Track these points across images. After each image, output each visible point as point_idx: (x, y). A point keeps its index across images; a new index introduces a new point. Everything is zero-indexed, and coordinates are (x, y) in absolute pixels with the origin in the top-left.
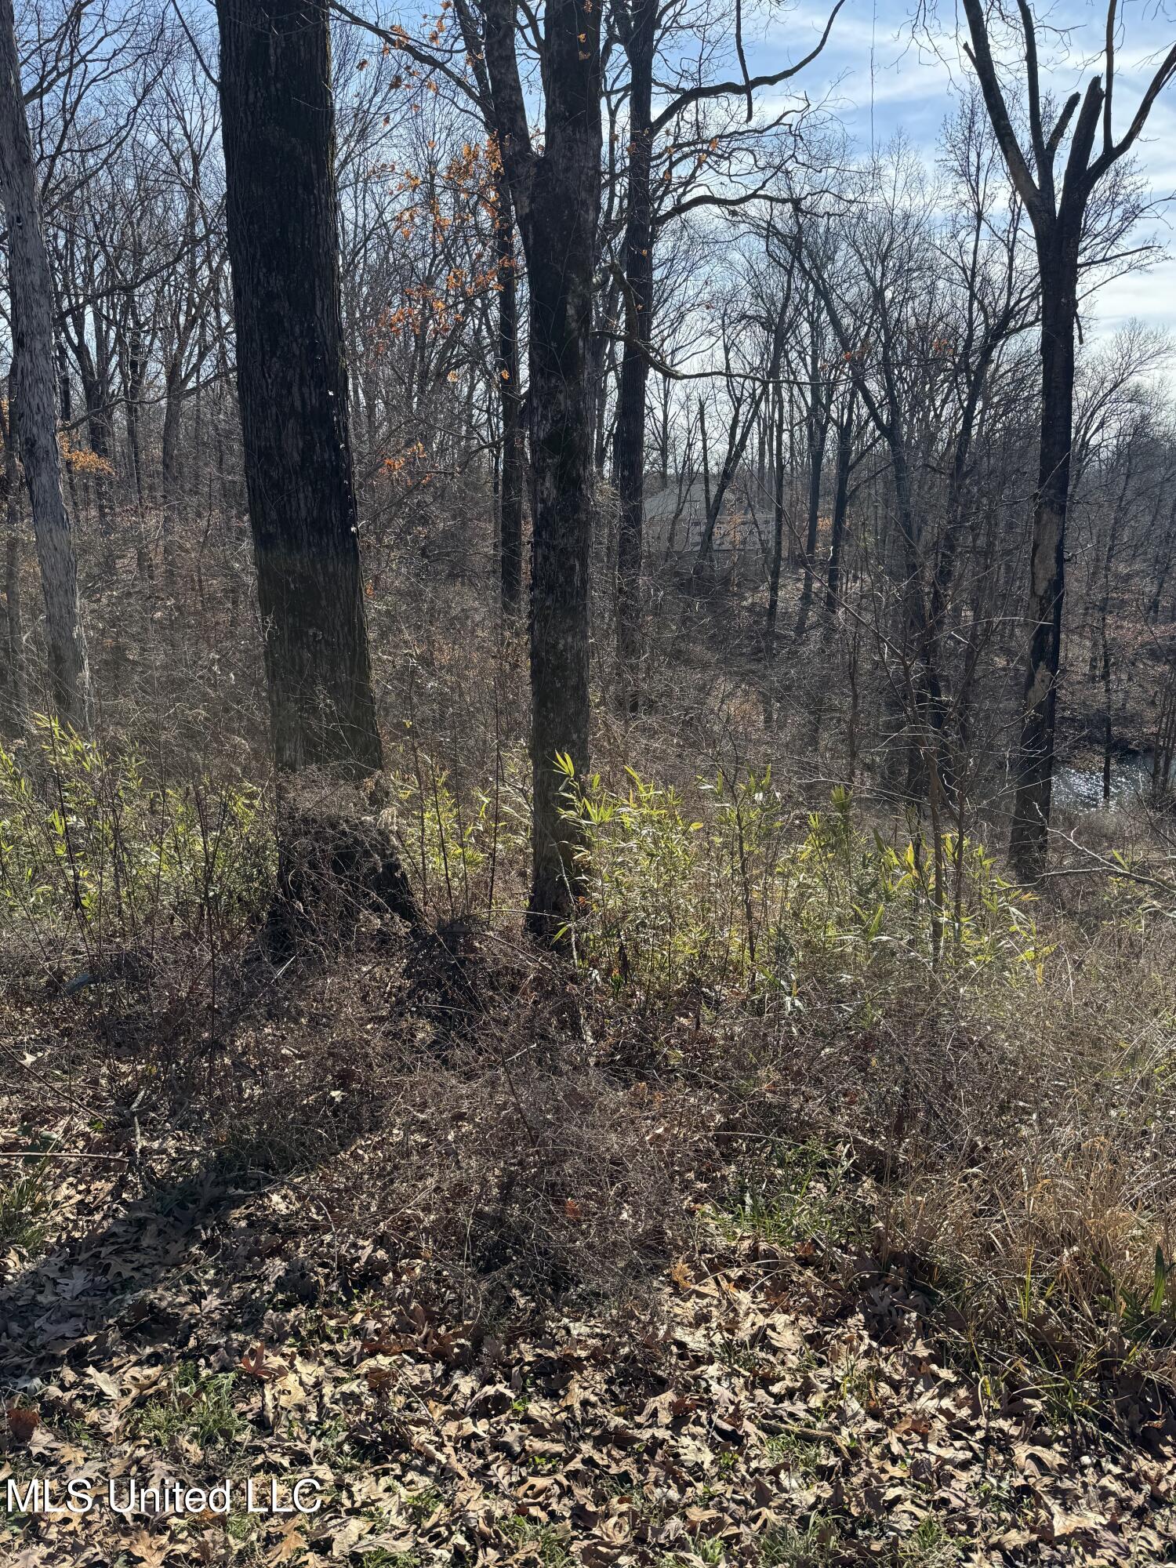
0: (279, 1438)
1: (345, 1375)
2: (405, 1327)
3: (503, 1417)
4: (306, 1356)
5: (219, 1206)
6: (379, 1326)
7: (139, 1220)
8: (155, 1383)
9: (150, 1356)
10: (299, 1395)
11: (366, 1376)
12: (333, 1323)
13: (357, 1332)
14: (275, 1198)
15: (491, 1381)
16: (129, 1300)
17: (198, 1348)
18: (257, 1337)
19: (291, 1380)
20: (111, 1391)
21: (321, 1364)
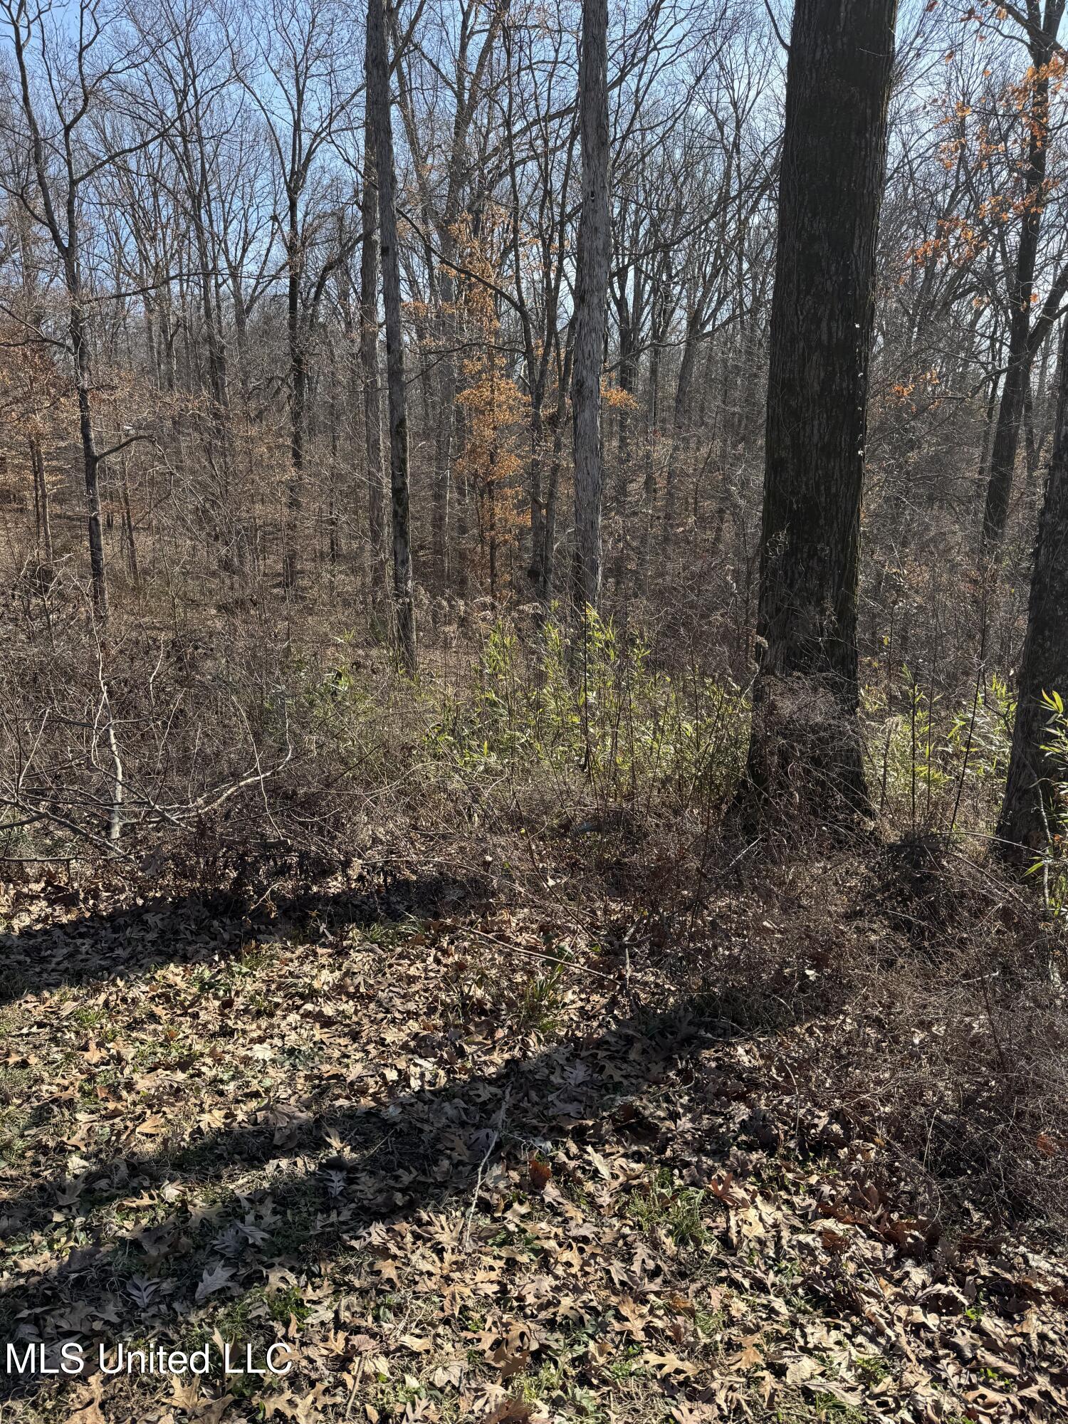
0: (740, 1259)
1: (801, 1226)
2: (857, 1201)
3: (954, 1319)
4: (767, 1198)
5: (693, 1043)
6: (834, 1192)
7: (627, 1036)
8: (638, 1177)
9: (635, 1153)
10: (759, 1231)
11: (820, 1234)
12: (790, 1176)
13: (813, 1191)
14: (741, 1050)
15: (943, 1280)
16: (619, 1101)
17: (673, 1159)
18: (724, 1166)
19: (751, 1214)
20: (605, 1172)
21: (779, 1208)
